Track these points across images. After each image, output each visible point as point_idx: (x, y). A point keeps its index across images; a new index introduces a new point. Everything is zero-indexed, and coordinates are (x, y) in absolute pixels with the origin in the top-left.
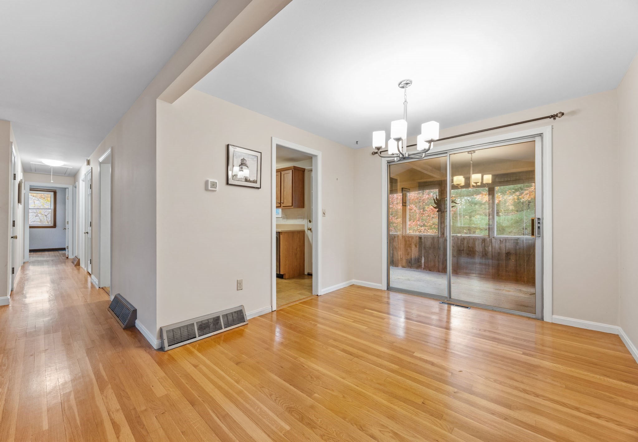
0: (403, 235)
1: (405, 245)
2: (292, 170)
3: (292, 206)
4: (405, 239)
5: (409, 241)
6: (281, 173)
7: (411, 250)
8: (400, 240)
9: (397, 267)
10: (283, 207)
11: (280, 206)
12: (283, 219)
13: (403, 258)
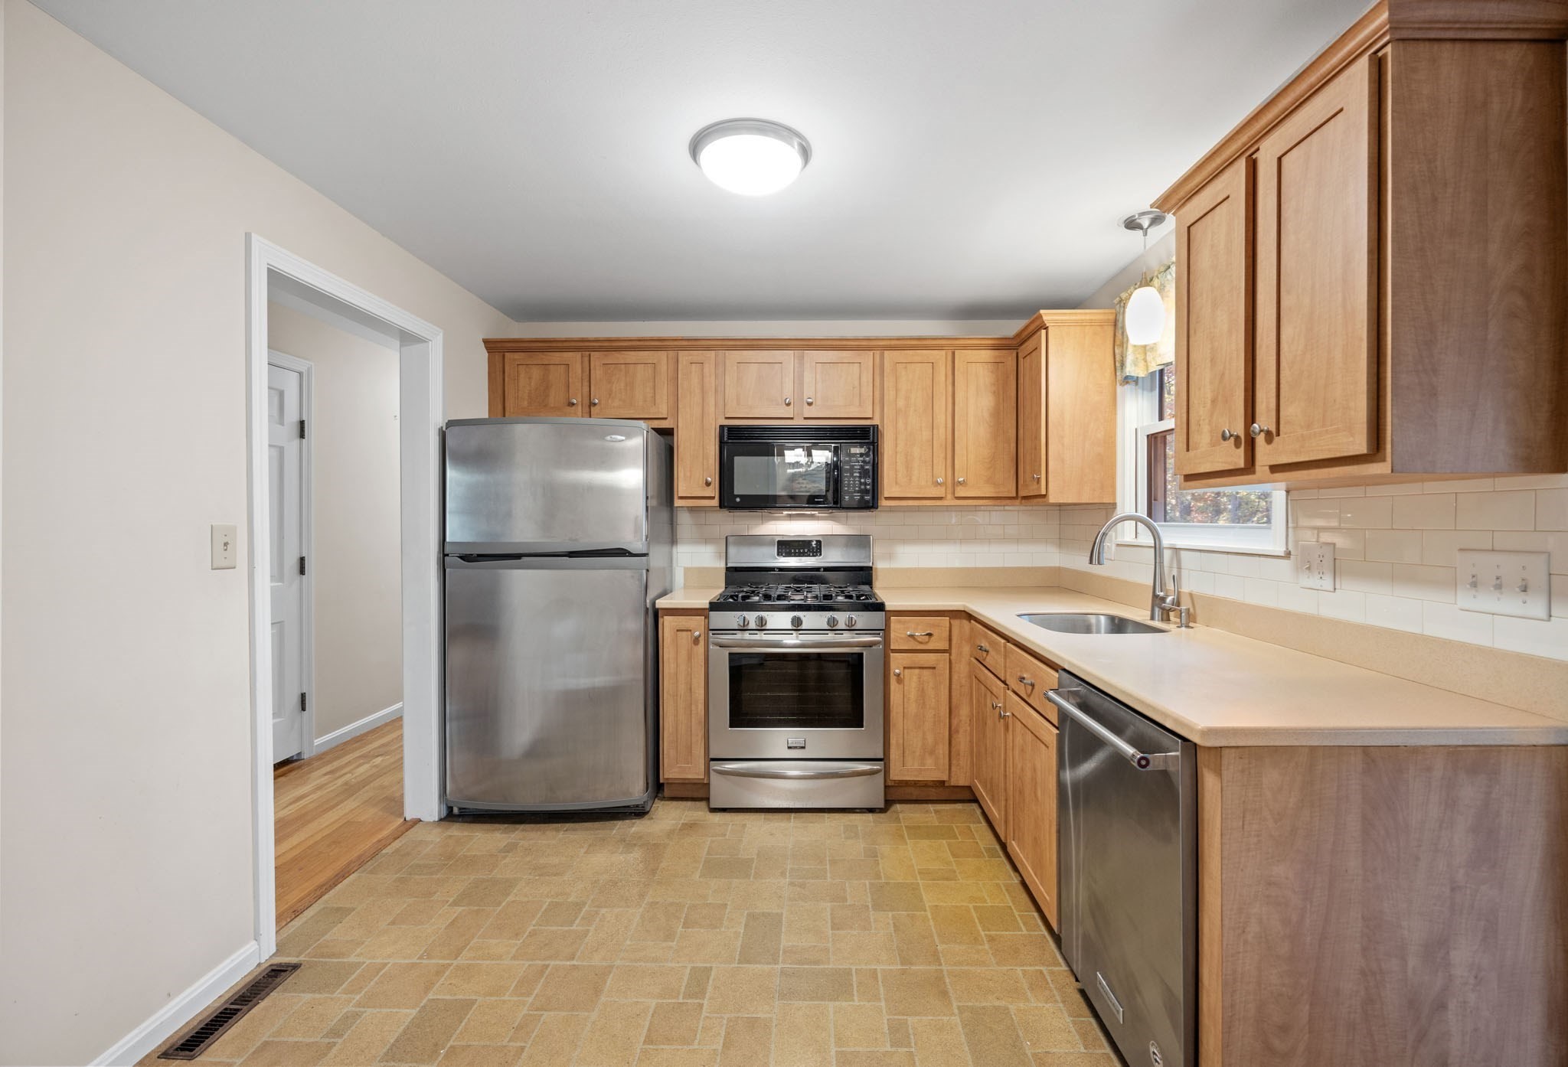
6: (1250, 163)
10: (1272, 469)
11: (1242, 464)
12: (1296, 569)
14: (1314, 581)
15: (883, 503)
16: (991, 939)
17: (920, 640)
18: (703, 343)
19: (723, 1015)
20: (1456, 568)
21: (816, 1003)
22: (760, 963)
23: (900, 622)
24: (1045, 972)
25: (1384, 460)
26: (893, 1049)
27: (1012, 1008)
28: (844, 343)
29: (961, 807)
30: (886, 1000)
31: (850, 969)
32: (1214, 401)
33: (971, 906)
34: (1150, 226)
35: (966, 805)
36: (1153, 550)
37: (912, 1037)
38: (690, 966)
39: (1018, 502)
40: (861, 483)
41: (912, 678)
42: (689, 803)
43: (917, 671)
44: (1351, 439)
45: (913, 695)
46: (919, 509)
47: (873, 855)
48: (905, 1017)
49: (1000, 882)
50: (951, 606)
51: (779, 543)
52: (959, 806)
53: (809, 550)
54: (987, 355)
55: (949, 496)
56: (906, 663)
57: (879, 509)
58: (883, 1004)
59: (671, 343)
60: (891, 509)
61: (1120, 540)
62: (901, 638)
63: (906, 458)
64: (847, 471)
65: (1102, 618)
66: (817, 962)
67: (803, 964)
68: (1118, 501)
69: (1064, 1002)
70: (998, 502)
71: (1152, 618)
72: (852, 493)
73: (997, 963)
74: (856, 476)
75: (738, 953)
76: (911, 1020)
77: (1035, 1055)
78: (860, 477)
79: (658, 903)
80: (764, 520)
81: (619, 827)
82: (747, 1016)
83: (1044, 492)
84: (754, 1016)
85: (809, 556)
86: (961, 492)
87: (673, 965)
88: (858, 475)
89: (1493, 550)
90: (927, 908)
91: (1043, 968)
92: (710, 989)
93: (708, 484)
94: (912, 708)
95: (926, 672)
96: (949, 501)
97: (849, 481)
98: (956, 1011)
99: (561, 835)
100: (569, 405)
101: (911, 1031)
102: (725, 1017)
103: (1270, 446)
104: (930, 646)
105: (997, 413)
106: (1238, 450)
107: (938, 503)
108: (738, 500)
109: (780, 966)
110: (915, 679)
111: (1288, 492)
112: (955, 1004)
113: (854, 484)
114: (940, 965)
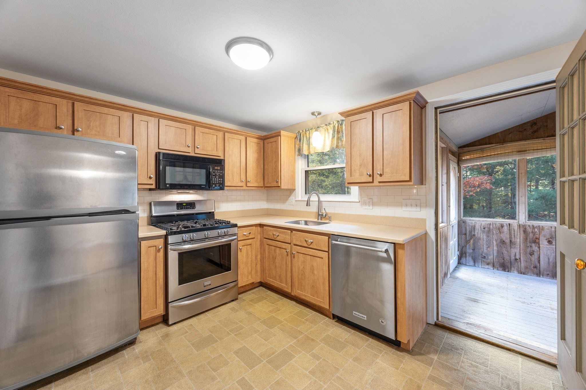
0: (520, 223)
1: (526, 239)
2: (410, 103)
3: (410, 180)
4: (526, 229)
5: (534, 233)
6: (373, 113)
7: (539, 247)
8: (514, 231)
9: (508, 271)
10: (380, 182)
11: (371, 181)
12: (362, 205)
13: (520, 259)
14: (367, 207)
15: (225, 188)
16: (307, 320)
17: (247, 236)
18: (148, 112)
19: (266, 388)
20: (402, 203)
21: (288, 364)
22: (257, 365)
23: (241, 230)
24: (325, 321)
25: (411, 182)
26: (319, 361)
27: (329, 334)
28: (212, 126)
29: (258, 289)
30: (303, 351)
31: (284, 349)
32: (360, 165)
33: (292, 314)
34: (317, 115)
35: (259, 288)
36: (318, 202)
37: (319, 355)
38: (235, 382)
39: (263, 188)
40: (219, 181)
41: (244, 249)
42: (153, 328)
43: (246, 246)
44: (405, 177)
45: (245, 255)
46: (237, 190)
47: (250, 313)
48: (312, 352)
49: (291, 305)
50: (255, 223)
51: (177, 204)
52: (257, 289)
53: (190, 207)
54: (255, 140)
55: (245, 186)
56: (243, 244)
57: (225, 190)
58: (303, 352)
59: (130, 109)
60: (228, 190)
61: (297, 199)
62: (241, 236)
63: (232, 172)
64: (213, 175)
65: (303, 221)
66: (273, 354)
67: (270, 356)
68: (296, 188)
69: (336, 326)
70: (258, 188)
71: (318, 220)
72: (216, 184)
73: (315, 325)
74: (217, 178)
75: (246, 367)
76: (314, 351)
77: (344, 341)
78: (219, 178)
79: (191, 371)
80: (167, 194)
81: (126, 353)
82: (273, 383)
83: (280, 186)
84: (276, 380)
85: (190, 209)
86: (249, 185)
87: (228, 386)
88: (218, 177)
89: (409, 199)
90: (283, 321)
91: (324, 321)
92: (252, 384)
93: (150, 178)
94: (245, 260)
95: (248, 246)
96: (245, 188)
97: (215, 179)
98: (320, 342)
99: (91, 374)
100: (56, 128)
101: (317, 354)
102: (268, 388)
103: (381, 177)
104: (250, 237)
105: (258, 160)
106: (371, 178)
107: (241, 188)
108: (168, 186)
109: (265, 361)
110: (245, 249)
111: (359, 187)
112: (318, 341)
113: (216, 181)
114: (304, 333)
